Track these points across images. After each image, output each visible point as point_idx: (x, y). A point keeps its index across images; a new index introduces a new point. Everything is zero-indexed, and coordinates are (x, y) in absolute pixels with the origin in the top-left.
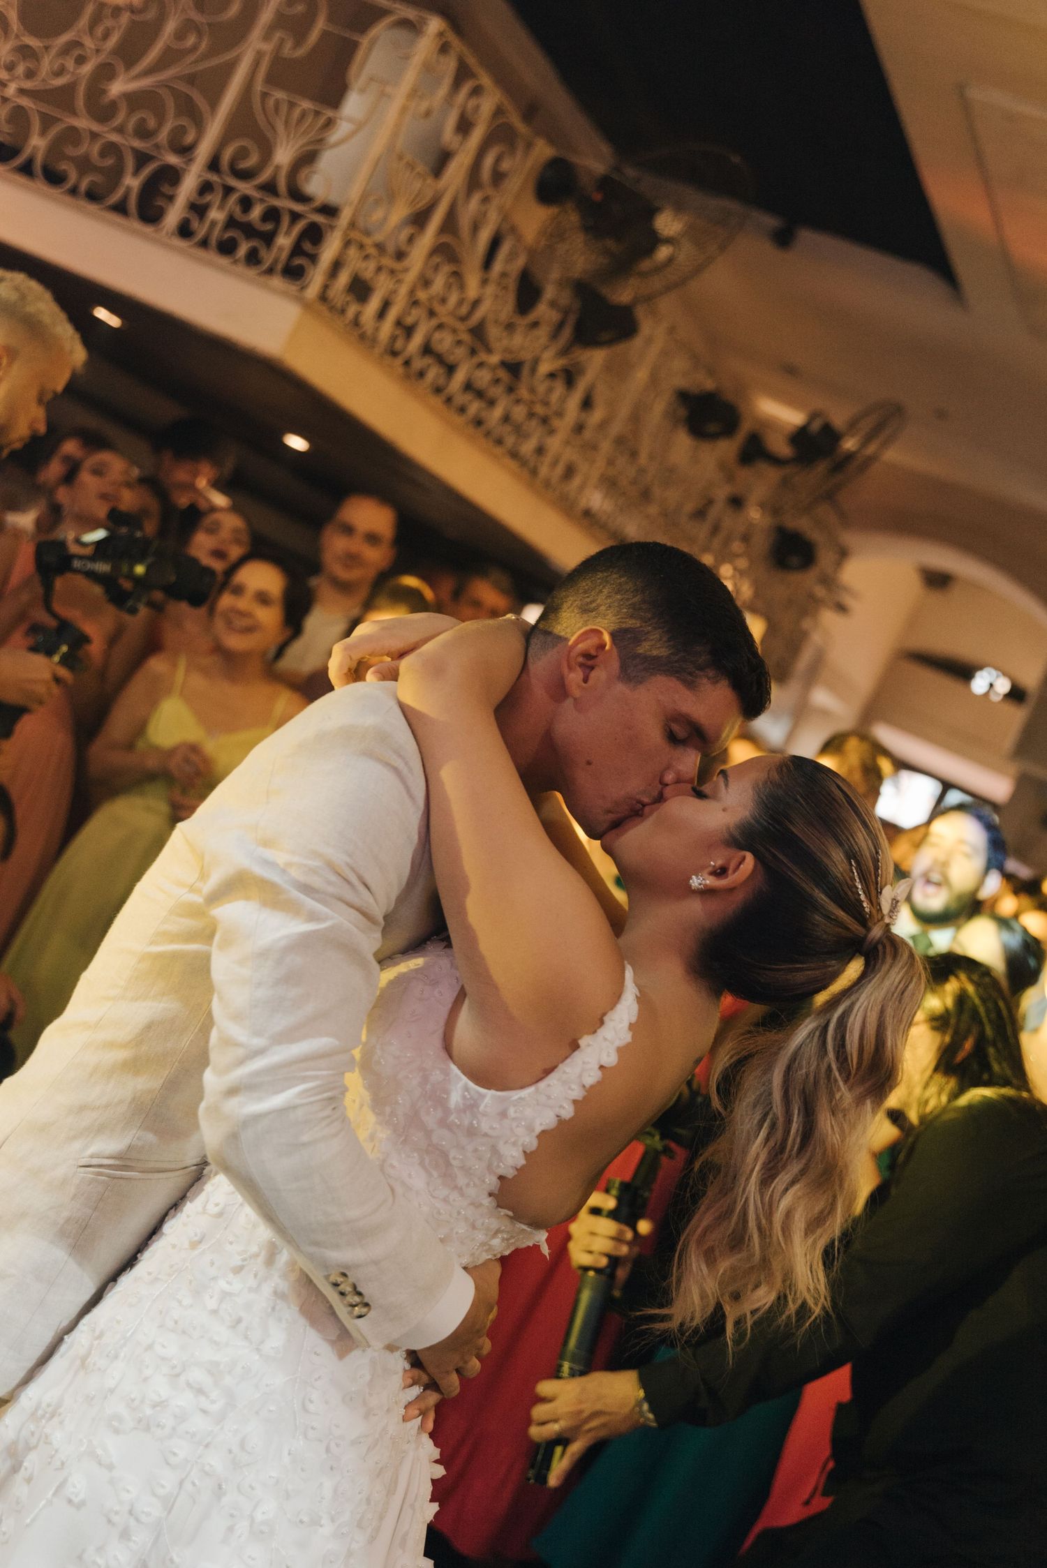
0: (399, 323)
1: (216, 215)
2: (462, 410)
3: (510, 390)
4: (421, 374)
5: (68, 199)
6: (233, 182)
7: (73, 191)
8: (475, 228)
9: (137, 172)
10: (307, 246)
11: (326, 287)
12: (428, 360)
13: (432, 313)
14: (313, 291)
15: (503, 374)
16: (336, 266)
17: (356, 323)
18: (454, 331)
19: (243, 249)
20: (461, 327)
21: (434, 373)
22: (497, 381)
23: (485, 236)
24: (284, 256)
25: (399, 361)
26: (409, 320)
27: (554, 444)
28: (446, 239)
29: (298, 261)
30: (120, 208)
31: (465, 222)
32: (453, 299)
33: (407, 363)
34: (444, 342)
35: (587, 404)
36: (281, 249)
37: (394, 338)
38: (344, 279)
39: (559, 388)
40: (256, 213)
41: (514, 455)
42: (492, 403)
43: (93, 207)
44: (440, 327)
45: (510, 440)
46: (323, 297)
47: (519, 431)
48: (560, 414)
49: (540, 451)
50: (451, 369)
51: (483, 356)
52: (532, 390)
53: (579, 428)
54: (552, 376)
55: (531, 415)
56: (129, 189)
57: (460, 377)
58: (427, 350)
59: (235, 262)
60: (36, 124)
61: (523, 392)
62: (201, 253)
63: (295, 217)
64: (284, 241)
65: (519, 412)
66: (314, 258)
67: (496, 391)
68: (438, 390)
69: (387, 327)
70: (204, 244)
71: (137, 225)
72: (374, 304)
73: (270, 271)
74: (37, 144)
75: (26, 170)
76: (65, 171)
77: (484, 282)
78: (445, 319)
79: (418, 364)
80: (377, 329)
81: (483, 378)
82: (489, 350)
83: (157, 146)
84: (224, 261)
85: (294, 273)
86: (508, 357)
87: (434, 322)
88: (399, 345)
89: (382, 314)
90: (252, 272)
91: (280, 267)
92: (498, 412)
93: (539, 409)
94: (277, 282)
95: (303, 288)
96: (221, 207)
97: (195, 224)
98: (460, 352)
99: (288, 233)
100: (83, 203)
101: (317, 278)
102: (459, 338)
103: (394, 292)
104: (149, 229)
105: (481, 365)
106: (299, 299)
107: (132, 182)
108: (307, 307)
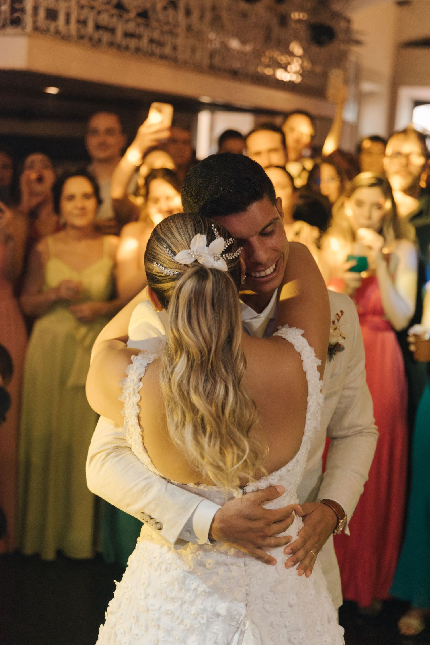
0: (79, 21)
2: (127, 48)
3: (147, 25)
4: (100, 41)
10: (17, 6)
11: (35, 22)
12: (101, 32)
13: (92, 8)
14: (29, 27)
15: (140, 20)
16: (36, 9)
17: (57, 32)
18: (107, 11)
20: (109, 7)
21: (106, 37)
22: (138, 25)
24: (8, 15)
25: (86, 41)
26: (82, 17)
27: (180, 41)
29: (16, 15)
33: (91, 39)
34: (104, 19)
35: (188, 13)
36: (5, 12)
37: (78, 30)
38: (42, 14)
39: (171, 12)
41: (163, 57)
42: (140, 37)
44: (99, 13)
45: (158, 51)
46: (36, 29)
47: (160, 44)
48: (177, 25)
49: (175, 48)
50: (112, 31)
51: (126, 16)
52: (158, 20)
53: (189, 28)
54: (165, 8)
55: (162, 33)
57: (119, 33)
58: (98, 27)
61: (155, 24)
64: (5, 8)
65: (156, 35)
66: (23, 10)
67: (141, 30)
68: (111, 44)
69: (73, 26)
72: (62, 18)
73: (4, 26)
78: (100, 8)
79: (96, 36)
80: (69, 30)
81: (131, 27)
82: (127, 11)
85: (16, 22)
86: (140, 10)
87: (95, 11)
88: (82, 32)
89: (68, 21)
91: (8, 21)
92: (145, 40)
93: (166, 28)
94: (10, 30)
95: (24, 28)
98: (115, 19)
101: (28, 20)
102: (111, 13)
103: (69, 8)
105: (127, 21)
106: (25, 34)
108: (29, 36)
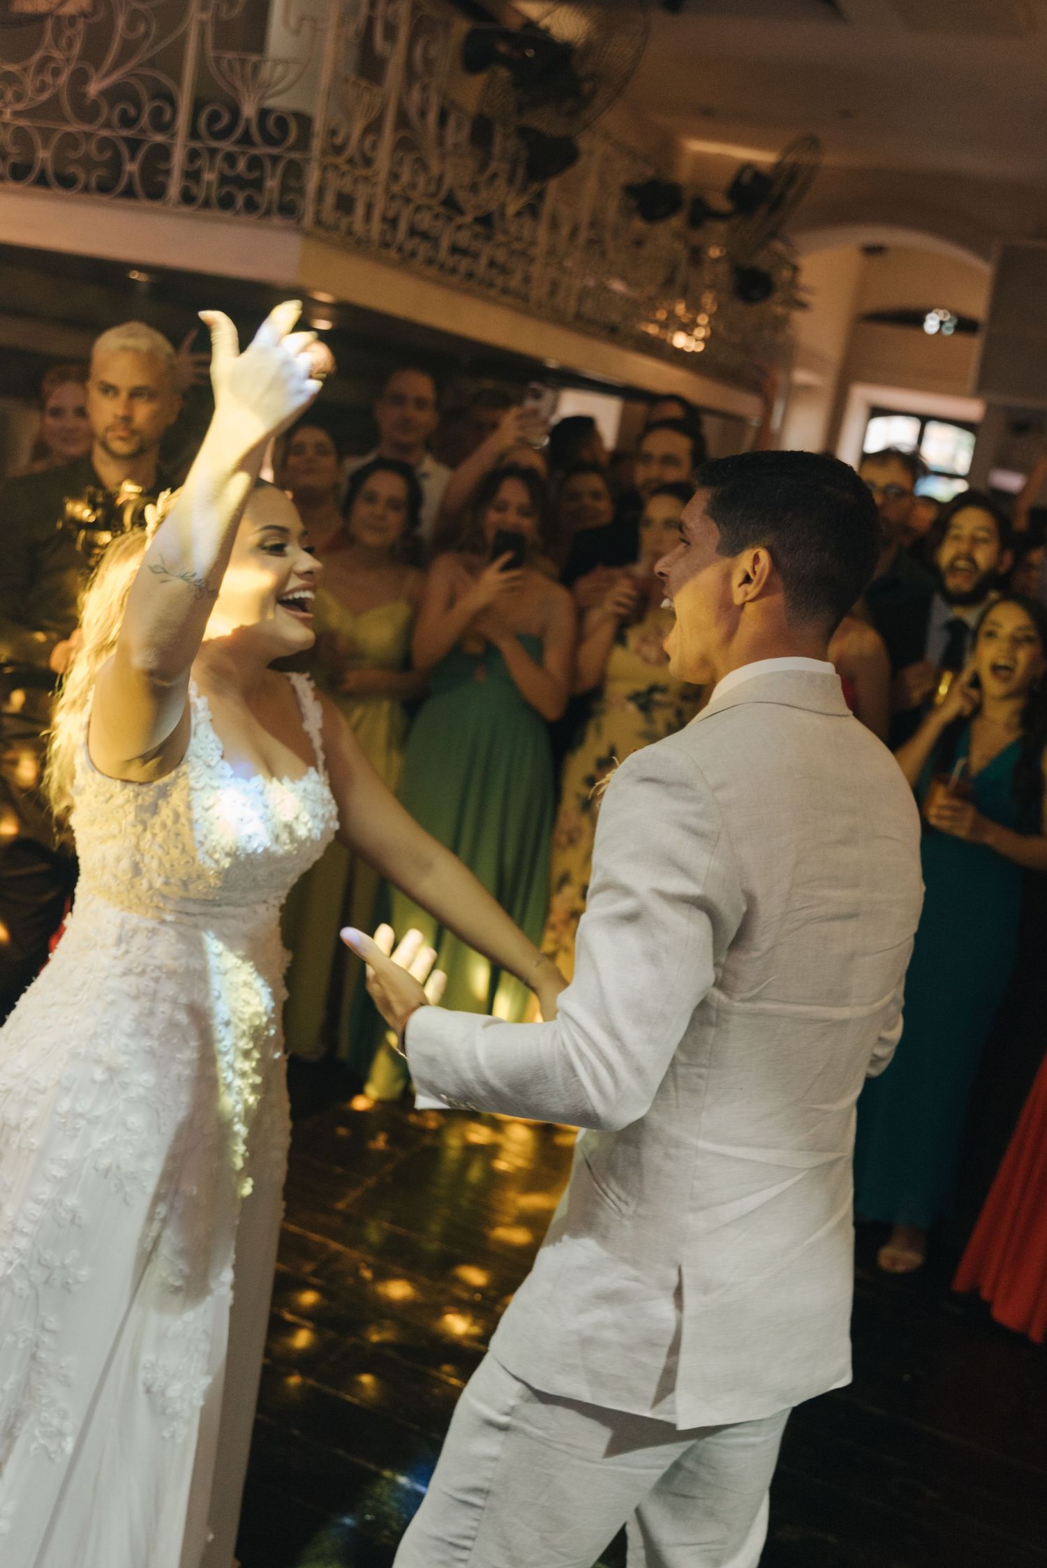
0: (384, 219)
1: (209, 177)
2: (454, 270)
3: (489, 238)
4: (413, 254)
5: (83, 196)
6: (214, 144)
7: (86, 189)
8: (423, 114)
9: (133, 158)
10: (292, 182)
11: (318, 213)
12: (416, 240)
13: (408, 201)
14: (308, 220)
15: (478, 229)
16: (321, 191)
17: (350, 232)
18: (430, 208)
19: (240, 201)
20: (434, 202)
21: (423, 249)
22: (476, 236)
23: (432, 117)
24: (276, 196)
25: (393, 251)
26: (391, 214)
27: (536, 270)
28: (402, 134)
29: (289, 198)
30: (129, 193)
31: (413, 113)
32: (422, 181)
33: (400, 249)
34: (425, 221)
35: (554, 226)
36: (272, 190)
37: (383, 233)
38: (330, 200)
39: (527, 222)
40: (241, 165)
41: (505, 291)
42: (476, 256)
43: (105, 198)
44: (418, 209)
45: (500, 281)
46: (318, 222)
47: (504, 270)
48: (533, 243)
49: (527, 280)
50: (434, 240)
51: (460, 220)
52: (506, 232)
53: (552, 248)
54: (519, 214)
55: (512, 253)
56: (131, 175)
57: (445, 243)
58: (413, 232)
59: (237, 213)
60: (38, 139)
61: (500, 238)
62: (206, 213)
63: (275, 159)
64: (272, 184)
65: (501, 255)
66: (301, 191)
67: (476, 245)
68: (430, 262)
69: (376, 226)
70: (206, 204)
71: (148, 204)
72: (360, 212)
73: (268, 213)
74: (44, 155)
75: (42, 181)
76: (73, 172)
77: (443, 157)
78: (420, 202)
79: (409, 246)
80: (368, 231)
81: (464, 238)
82: (461, 212)
83: (142, 131)
84: (227, 215)
85: (288, 210)
86: (480, 213)
87: (411, 207)
88: (388, 237)
89: (368, 217)
90: (253, 218)
91: (275, 207)
92: (483, 261)
93: (517, 246)
94: (276, 220)
95: (300, 220)
96: (211, 169)
97: (194, 190)
98: (440, 223)
99: (273, 175)
100: (97, 197)
101: (309, 209)
102: (436, 212)
103: (373, 195)
104: (157, 205)
105: (459, 228)
106: (300, 230)
107: (132, 168)
108: (308, 235)
